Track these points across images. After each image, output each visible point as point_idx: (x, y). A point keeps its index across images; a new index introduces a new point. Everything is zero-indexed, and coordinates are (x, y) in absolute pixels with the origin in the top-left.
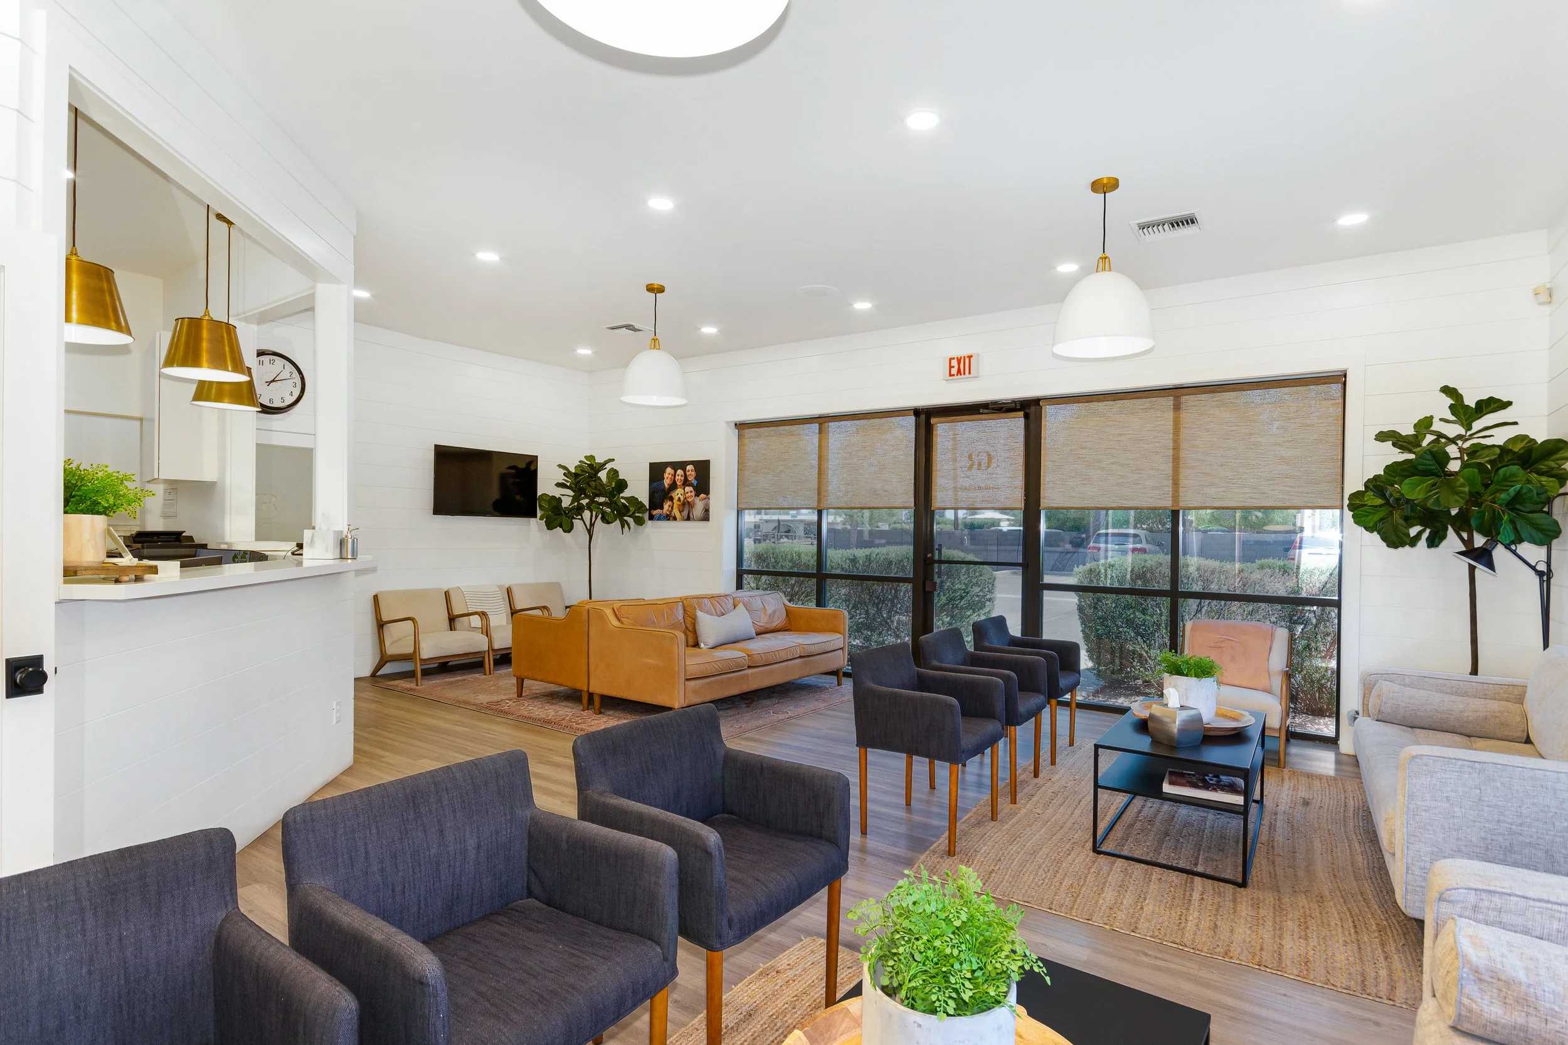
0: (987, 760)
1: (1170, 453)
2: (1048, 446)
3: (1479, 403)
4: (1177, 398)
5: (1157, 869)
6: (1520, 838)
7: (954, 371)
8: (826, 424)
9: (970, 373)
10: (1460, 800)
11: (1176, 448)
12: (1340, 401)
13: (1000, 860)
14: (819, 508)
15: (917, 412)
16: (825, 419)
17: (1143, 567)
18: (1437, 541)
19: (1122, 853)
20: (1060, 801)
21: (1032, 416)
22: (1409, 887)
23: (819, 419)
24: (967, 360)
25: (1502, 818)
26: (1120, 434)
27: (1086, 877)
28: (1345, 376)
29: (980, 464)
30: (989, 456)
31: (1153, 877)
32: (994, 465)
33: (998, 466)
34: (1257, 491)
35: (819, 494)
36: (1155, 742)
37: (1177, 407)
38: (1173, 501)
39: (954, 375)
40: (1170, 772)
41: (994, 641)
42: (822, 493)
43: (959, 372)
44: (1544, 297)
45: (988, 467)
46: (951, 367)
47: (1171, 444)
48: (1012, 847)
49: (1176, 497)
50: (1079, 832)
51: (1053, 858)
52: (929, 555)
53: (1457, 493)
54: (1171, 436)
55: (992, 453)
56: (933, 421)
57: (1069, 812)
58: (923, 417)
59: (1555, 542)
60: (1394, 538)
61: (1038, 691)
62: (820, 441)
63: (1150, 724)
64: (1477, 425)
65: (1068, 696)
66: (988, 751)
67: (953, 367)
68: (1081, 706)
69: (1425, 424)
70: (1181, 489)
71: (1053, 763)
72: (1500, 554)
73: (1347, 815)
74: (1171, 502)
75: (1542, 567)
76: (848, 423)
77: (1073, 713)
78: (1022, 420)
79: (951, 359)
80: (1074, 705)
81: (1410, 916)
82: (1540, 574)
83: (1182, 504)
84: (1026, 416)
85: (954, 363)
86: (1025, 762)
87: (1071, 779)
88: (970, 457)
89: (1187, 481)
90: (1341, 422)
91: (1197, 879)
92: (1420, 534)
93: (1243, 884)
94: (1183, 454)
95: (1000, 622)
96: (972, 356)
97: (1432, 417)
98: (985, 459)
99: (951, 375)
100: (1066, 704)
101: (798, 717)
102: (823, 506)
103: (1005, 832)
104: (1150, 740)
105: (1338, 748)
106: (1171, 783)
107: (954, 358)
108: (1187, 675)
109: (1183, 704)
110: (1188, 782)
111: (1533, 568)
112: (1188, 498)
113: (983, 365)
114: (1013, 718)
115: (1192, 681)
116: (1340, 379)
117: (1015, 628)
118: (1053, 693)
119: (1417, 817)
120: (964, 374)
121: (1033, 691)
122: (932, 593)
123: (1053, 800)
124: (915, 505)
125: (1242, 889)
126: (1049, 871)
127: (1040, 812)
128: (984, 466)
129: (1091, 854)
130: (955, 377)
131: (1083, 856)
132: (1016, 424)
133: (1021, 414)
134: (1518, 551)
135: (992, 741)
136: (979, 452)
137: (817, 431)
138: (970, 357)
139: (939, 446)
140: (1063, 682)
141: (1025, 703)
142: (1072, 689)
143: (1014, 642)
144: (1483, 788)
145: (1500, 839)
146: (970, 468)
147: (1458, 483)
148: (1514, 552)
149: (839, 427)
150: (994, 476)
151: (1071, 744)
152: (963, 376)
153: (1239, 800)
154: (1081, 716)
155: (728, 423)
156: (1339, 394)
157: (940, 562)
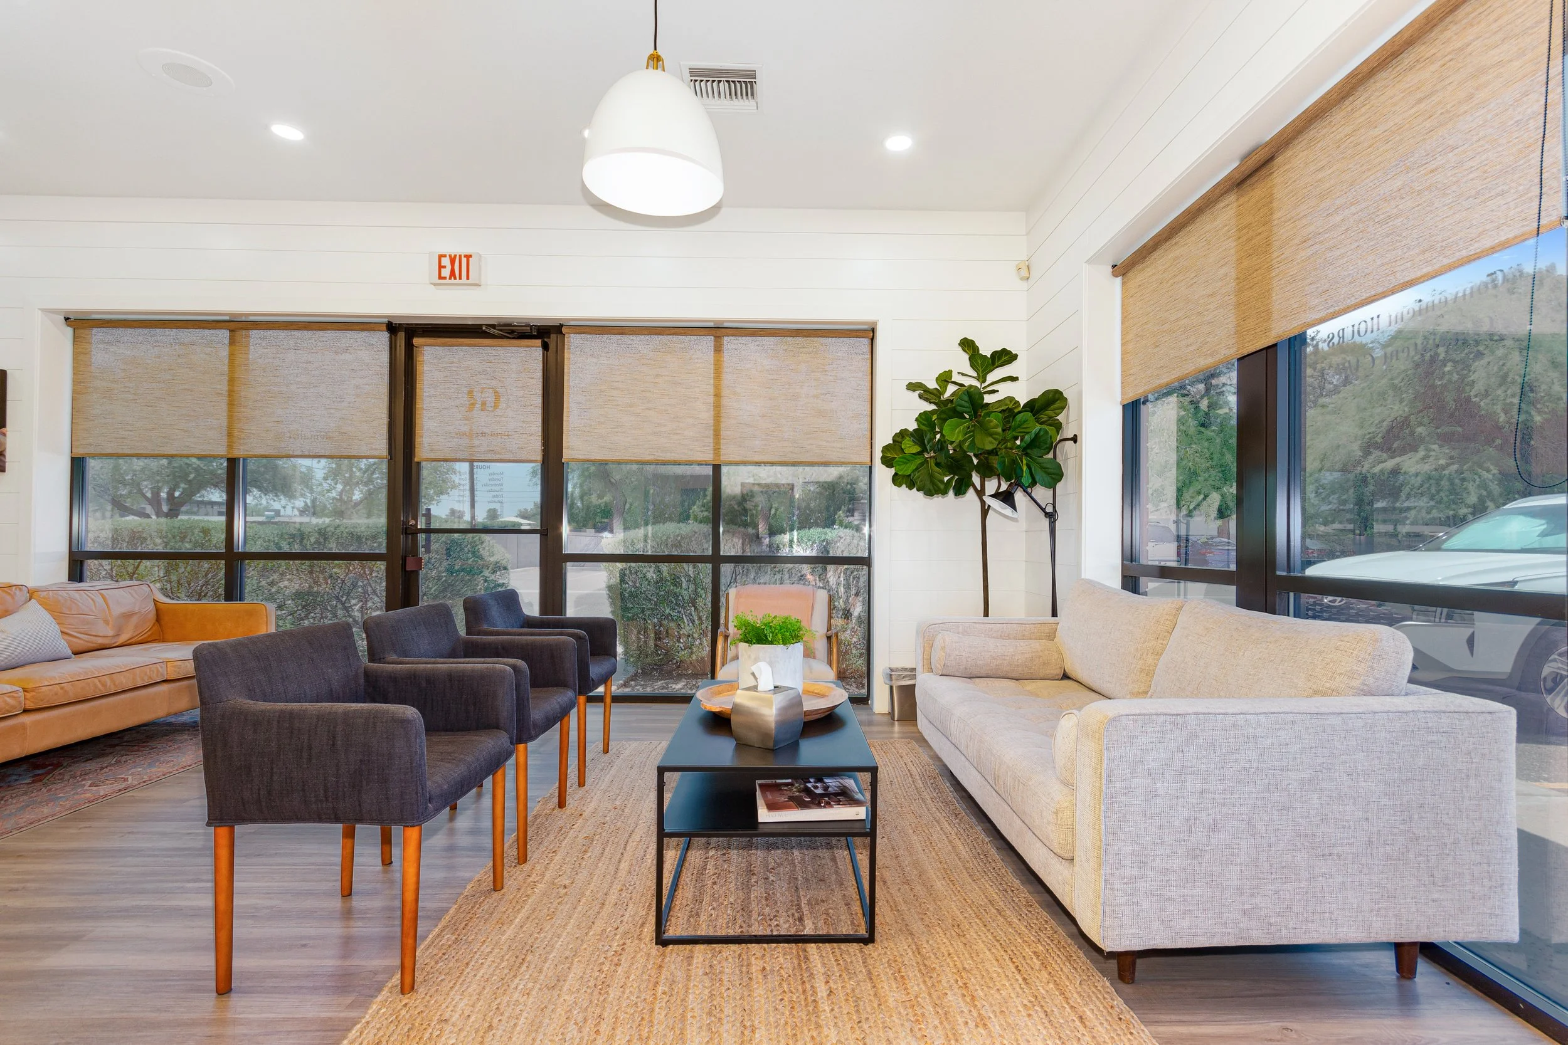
0: (487, 801)
1: (711, 400)
2: (572, 384)
3: (994, 354)
4: (718, 338)
5: (755, 948)
6: (1224, 810)
7: (446, 272)
8: (244, 332)
9: (468, 278)
10: (1161, 771)
11: (717, 395)
12: (869, 356)
13: (490, 1027)
14: (230, 456)
15: (392, 328)
16: (240, 325)
17: (678, 536)
18: (963, 488)
19: (699, 933)
20: (597, 850)
21: (552, 346)
22: (1107, 909)
23: (227, 324)
24: (464, 260)
25: (1205, 786)
26: (657, 375)
27: (652, 1011)
28: (873, 330)
29: (484, 404)
30: (497, 394)
31: (753, 969)
32: (503, 405)
33: (508, 407)
34: (796, 445)
35: (230, 435)
36: (742, 746)
37: (718, 349)
38: (714, 454)
39: (445, 278)
40: (761, 785)
41: (498, 620)
42: (236, 434)
43: (453, 274)
44: (1024, 273)
45: (496, 407)
46: (441, 267)
47: (712, 390)
48: (517, 981)
49: (717, 450)
50: (631, 905)
51: (591, 984)
52: (412, 522)
53: (991, 435)
54: (712, 381)
55: (501, 390)
56: (417, 341)
57: (612, 869)
58: (401, 336)
59: (1059, 486)
60: (929, 486)
61: (562, 684)
62: (232, 355)
63: (734, 719)
64: (992, 377)
65: (601, 689)
66: (488, 782)
67: (444, 267)
68: (617, 699)
69: (945, 379)
70: (722, 441)
71: (582, 783)
72: (1019, 496)
73: (918, 786)
74: (711, 456)
75: (1049, 509)
76: (281, 334)
77: (608, 709)
78: (540, 350)
79: (441, 256)
80: (608, 700)
81: (1107, 949)
82: (1047, 515)
83: (723, 458)
84: (545, 347)
85: (446, 262)
86: (541, 794)
87: (610, 807)
88: (470, 393)
89: (728, 433)
90: (870, 377)
91: (812, 948)
92: (949, 481)
93: (869, 939)
94: (725, 401)
95: (510, 599)
96: (471, 256)
97: (950, 371)
98: (491, 399)
99: (440, 278)
100: (600, 699)
101: (148, 783)
102: (236, 453)
103: (505, 948)
104: (733, 743)
105: (871, 709)
106: (771, 807)
107: (445, 256)
108: (771, 643)
109: (778, 684)
110: (791, 798)
111: (1043, 510)
112: (729, 452)
113: (487, 269)
114: (524, 732)
115: (779, 649)
116: (870, 333)
117: (531, 603)
118: (585, 685)
119: (1116, 806)
120: (460, 278)
121: (557, 685)
122: (415, 573)
123: (586, 851)
124: (390, 453)
125: (870, 946)
126: (585, 1020)
127: (567, 882)
128: (490, 405)
129: (655, 949)
130: (447, 281)
131: (641, 959)
132: (531, 355)
133: (538, 342)
134: (1033, 494)
135: (495, 764)
136: (484, 388)
137: (227, 341)
138: (468, 257)
139: (426, 378)
140: (596, 670)
141: (541, 706)
142: (605, 679)
143: (530, 623)
144: (1185, 749)
145: (1203, 815)
146: (471, 407)
147: (992, 424)
148: (1030, 495)
149: (264, 338)
150: (503, 419)
151: (606, 751)
152: (458, 281)
153: (859, 813)
154: (619, 713)
155: (47, 311)
156: (868, 349)
157: (428, 531)
